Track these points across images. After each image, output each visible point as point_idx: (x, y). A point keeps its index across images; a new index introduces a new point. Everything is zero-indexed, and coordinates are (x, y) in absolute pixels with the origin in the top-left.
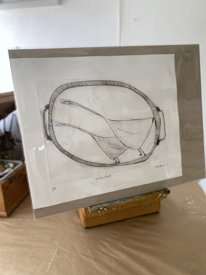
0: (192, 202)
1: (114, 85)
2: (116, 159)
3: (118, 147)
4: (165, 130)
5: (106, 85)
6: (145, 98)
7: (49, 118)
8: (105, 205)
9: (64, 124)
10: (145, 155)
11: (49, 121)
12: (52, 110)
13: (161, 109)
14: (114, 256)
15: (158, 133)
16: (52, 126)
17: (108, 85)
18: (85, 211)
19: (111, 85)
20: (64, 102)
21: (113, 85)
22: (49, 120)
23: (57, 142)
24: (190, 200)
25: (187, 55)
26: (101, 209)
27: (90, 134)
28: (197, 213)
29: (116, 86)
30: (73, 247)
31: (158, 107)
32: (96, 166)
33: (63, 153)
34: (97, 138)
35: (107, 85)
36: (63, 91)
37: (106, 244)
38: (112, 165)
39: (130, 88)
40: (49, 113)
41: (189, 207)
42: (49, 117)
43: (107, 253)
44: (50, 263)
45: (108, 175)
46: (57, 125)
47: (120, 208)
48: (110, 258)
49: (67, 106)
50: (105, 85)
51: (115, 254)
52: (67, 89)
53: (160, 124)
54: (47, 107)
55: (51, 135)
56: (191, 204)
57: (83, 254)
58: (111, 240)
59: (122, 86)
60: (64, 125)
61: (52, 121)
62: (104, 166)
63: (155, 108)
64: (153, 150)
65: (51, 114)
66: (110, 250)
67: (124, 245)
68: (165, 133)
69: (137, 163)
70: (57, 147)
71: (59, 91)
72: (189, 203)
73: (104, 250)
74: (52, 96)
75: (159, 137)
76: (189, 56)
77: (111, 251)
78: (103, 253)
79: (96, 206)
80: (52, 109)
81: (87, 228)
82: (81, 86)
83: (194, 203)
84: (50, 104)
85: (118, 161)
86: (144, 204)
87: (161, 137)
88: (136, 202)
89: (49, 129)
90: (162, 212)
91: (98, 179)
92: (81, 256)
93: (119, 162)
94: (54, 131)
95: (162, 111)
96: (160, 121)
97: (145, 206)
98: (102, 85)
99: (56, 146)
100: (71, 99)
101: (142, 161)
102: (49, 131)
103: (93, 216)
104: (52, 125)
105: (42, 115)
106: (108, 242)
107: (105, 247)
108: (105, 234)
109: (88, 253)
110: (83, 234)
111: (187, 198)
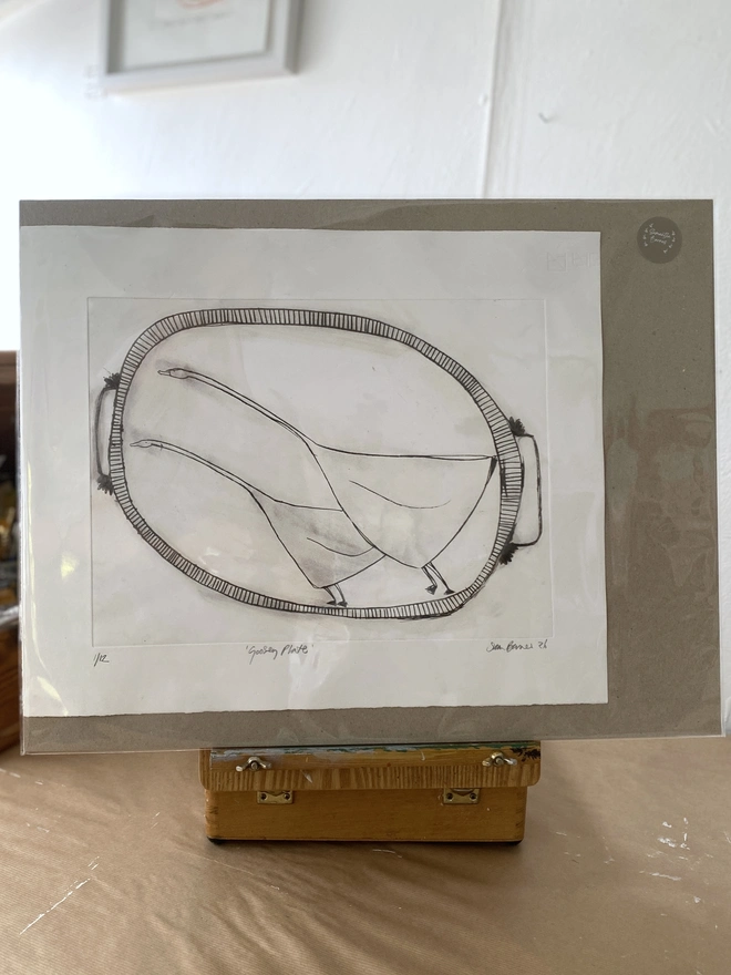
1: (352, 330)
2: (333, 589)
3: (343, 548)
4: (540, 508)
5: (322, 326)
6: (468, 382)
7: (114, 418)
9: (159, 444)
10: (449, 591)
11: (112, 429)
12: (126, 394)
13: (528, 430)
14: (263, 944)
15: (508, 519)
16: (121, 444)
17: (330, 327)
18: (202, 763)
19: (339, 328)
20: (171, 372)
21: (348, 329)
22: (113, 422)
23: (131, 501)
25: (657, 237)
27: (246, 486)
29: (356, 331)
30: (140, 887)
31: (518, 422)
32: (257, 605)
33: (144, 538)
34: (268, 504)
35: (326, 326)
36: (169, 335)
37: (255, 903)
38: (315, 610)
39: (410, 341)
40: (116, 400)
42: (114, 415)
43: (244, 929)
44: (41, 916)
45: (297, 644)
46: (137, 444)
47: (336, 785)
48: (245, 947)
49: (175, 385)
50: (318, 325)
51: (269, 940)
52: (184, 329)
53: (522, 486)
54: (113, 382)
55: (112, 475)
56: (673, 845)
58: (282, 896)
59: (379, 335)
60: (162, 447)
61: (122, 430)
62: (284, 610)
63: (505, 422)
64: (486, 579)
65: (124, 404)
66: (256, 924)
67: (317, 918)
68: (541, 520)
69: (415, 618)
70: (128, 517)
71: (158, 333)
72: (664, 841)
73: (238, 920)
74: (134, 349)
75: (512, 533)
76: (665, 242)
77: (261, 929)
78: (231, 925)
80: (128, 390)
82: (233, 323)
83: (685, 846)
84: (122, 371)
85: (339, 600)
87: (524, 532)
88: (389, 765)
89: (109, 452)
91: (258, 652)
92: (153, 919)
93: (344, 603)
94: (123, 463)
95: (532, 436)
96: (523, 473)
98: (305, 324)
99: (125, 513)
100: (195, 364)
101: (435, 616)
102: (110, 461)
103: (230, 789)
104: (122, 440)
105: (94, 406)
106: (267, 898)
107: (248, 912)
108: (269, 874)
109: (179, 915)
110: (195, 858)
111: (665, 824)
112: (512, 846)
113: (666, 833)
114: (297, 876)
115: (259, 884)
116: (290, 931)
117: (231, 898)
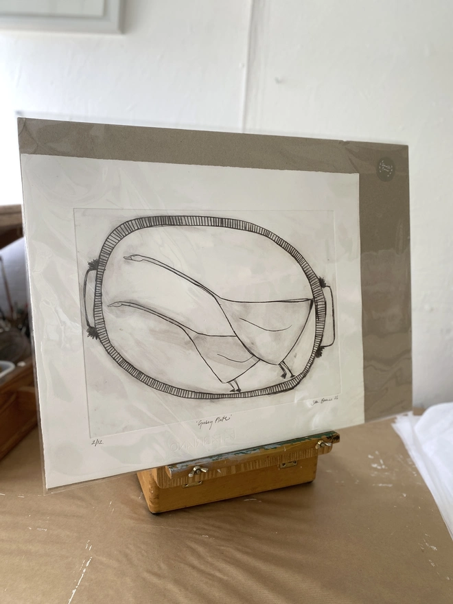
0: (381, 465)
8: (205, 461)
18: (158, 474)
24: (376, 460)
26: (195, 469)
28: (390, 485)
37: (201, 549)
41: (374, 474)
43: (202, 567)
56: (379, 467)
57: (149, 572)
58: (211, 540)
66: (207, 562)
72: (375, 466)
73: (196, 562)
77: (211, 565)
78: (194, 567)
79: (185, 464)
81: (158, 514)
83: (383, 467)
86: (284, 464)
88: (267, 457)
90: (319, 483)
92: (146, 575)
97: (285, 468)
106: (204, 544)
107: (199, 556)
108: (197, 528)
109: (160, 568)
110: (149, 527)
111: (370, 456)
112: (308, 484)
113: (374, 461)
114: (213, 526)
115: (194, 536)
116: (229, 562)
117: (185, 549)
